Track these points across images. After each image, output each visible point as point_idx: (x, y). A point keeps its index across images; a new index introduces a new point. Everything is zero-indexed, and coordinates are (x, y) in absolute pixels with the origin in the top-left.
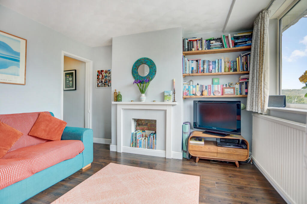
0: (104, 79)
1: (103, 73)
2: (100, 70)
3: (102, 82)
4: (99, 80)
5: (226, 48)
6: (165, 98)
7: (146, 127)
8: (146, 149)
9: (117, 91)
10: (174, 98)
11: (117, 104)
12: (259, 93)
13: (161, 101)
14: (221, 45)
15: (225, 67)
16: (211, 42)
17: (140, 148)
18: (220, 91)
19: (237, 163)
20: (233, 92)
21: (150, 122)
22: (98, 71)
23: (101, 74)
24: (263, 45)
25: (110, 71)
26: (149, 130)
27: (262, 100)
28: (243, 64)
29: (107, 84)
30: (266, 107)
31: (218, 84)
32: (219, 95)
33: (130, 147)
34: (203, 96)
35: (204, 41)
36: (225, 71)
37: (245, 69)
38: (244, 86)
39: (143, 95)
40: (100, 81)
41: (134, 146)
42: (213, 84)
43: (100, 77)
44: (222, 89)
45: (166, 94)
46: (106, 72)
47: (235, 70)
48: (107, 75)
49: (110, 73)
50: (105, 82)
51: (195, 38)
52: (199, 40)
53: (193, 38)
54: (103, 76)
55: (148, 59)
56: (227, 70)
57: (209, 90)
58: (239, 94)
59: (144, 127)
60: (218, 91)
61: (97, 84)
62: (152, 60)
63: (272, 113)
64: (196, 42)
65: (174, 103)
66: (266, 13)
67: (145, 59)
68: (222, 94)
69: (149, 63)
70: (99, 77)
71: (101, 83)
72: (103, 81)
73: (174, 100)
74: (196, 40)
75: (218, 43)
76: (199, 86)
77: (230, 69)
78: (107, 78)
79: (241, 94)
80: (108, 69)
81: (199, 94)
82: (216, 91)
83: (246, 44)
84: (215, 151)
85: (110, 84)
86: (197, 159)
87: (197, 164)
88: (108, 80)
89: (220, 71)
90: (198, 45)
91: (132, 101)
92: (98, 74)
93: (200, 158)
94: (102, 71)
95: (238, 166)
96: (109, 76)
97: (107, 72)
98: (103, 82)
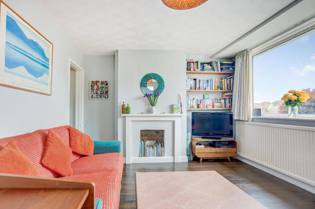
0: (100, 90)
1: (98, 84)
2: (95, 80)
3: (97, 93)
4: (93, 91)
5: (216, 72)
6: (174, 110)
7: (146, 137)
8: (155, 157)
9: (126, 104)
10: (181, 110)
11: (125, 116)
12: (246, 106)
13: (171, 113)
14: (212, 68)
15: (215, 86)
16: (205, 65)
17: (149, 157)
18: (211, 104)
19: (229, 159)
20: (220, 105)
21: (150, 133)
22: (92, 82)
23: (96, 85)
24: (249, 73)
25: (107, 82)
26: (149, 140)
27: (248, 112)
28: (228, 85)
29: (103, 96)
30: (252, 117)
31: (208, 99)
32: (210, 108)
33: (140, 158)
34: (200, 109)
35: (199, 64)
36: (215, 90)
37: (229, 88)
38: (227, 101)
39: (154, 107)
40: (95, 92)
41: (143, 156)
42: (204, 99)
43: (95, 87)
44: (212, 103)
45: (175, 107)
46: (102, 83)
47: (222, 89)
48: (104, 86)
49: (107, 84)
50: (100, 94)
51: (192, 60)
52: (196, 62)
53: (191, 60)
54: (98, 87)
55: (156, 75)
56: (216, 87)
57: (203, 103)
58: (224, 107)
59: (144, 137)
60: (210, 105)
61: (91, 95)
62: (160, 76)
63: (255, 120)
64: (193, 63)
65: (181, 115)
66: (250, 52)
67: (153, 74)
68: (212, 107)
69: (158, 79)
70: (93, 88)
71: (96, 95)
72: (99, 92)
73: (181, 112)
74: (193, 62)
75: (209, 67)
76: (195, 100)
77: (218, 87)
78: (104, 89)
79: (225, 107)
80: (104, 80)
81: (195, 107)
82: (208, 105)
83: (229, 70)
84: (215, 151)
85: (107, 96)
86: (201, 160)
87: (201, 163)
88: (104, 92)
89: (211, 89)
90: (195, 66)
91: (142, 113)
92: (92, 84)
93: (203, 159)
94: (97, 82)
95: (230, 161)
96: (106, 88)
97: (104, 83)
98: (99, 94)
